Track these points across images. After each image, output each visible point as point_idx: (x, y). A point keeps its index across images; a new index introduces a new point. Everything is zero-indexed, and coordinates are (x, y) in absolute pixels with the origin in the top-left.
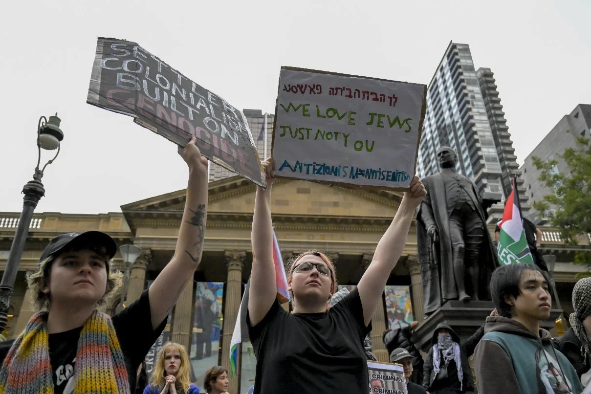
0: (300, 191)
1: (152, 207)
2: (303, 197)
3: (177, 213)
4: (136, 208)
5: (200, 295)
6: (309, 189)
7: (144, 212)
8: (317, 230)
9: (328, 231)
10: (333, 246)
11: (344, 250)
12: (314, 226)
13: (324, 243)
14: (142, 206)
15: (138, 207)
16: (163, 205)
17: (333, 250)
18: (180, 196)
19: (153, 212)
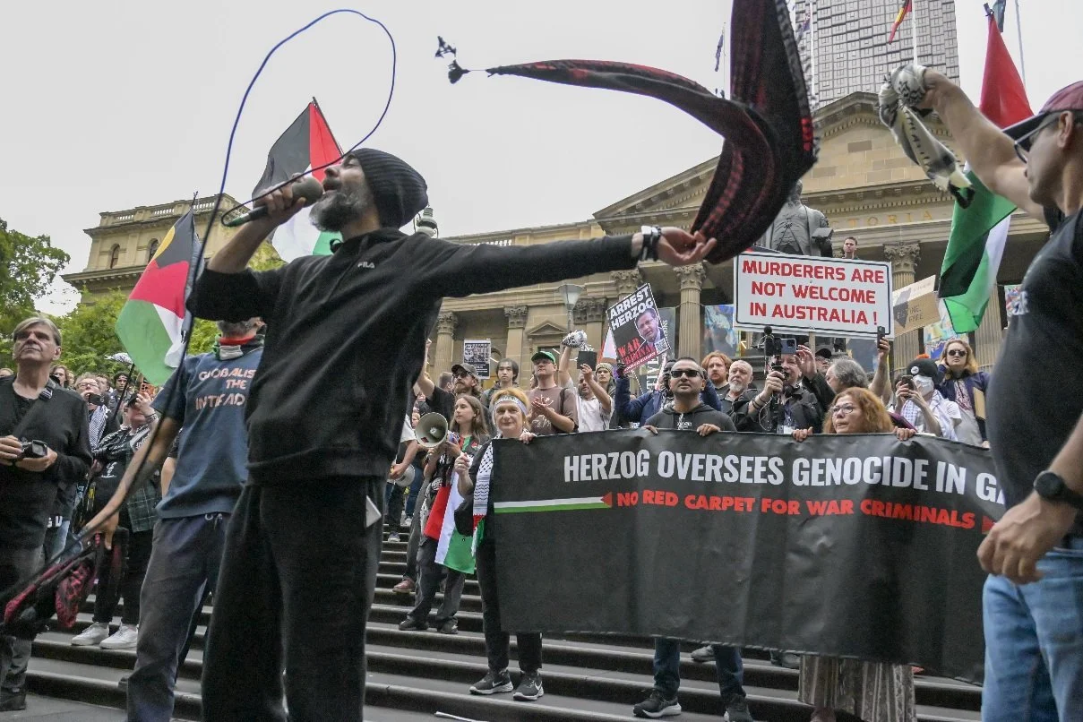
0: (853, 148)
1: (633, 209)
2: (858, 157)
3: (666, 213)
4: (612, 214)
5: (710, 323)
6: (870, 142)
7: (624, 218)
8: (883, 209)
9: (902, 207)
10: (913, 232)
11: (931, 236)
12: (877, 203)
13: (897, 228)
14: (620, 210)
15: (615, 212)
16: (648, 203)
17: (911, 238)
18: (668, 188)
19: (635, 216)
